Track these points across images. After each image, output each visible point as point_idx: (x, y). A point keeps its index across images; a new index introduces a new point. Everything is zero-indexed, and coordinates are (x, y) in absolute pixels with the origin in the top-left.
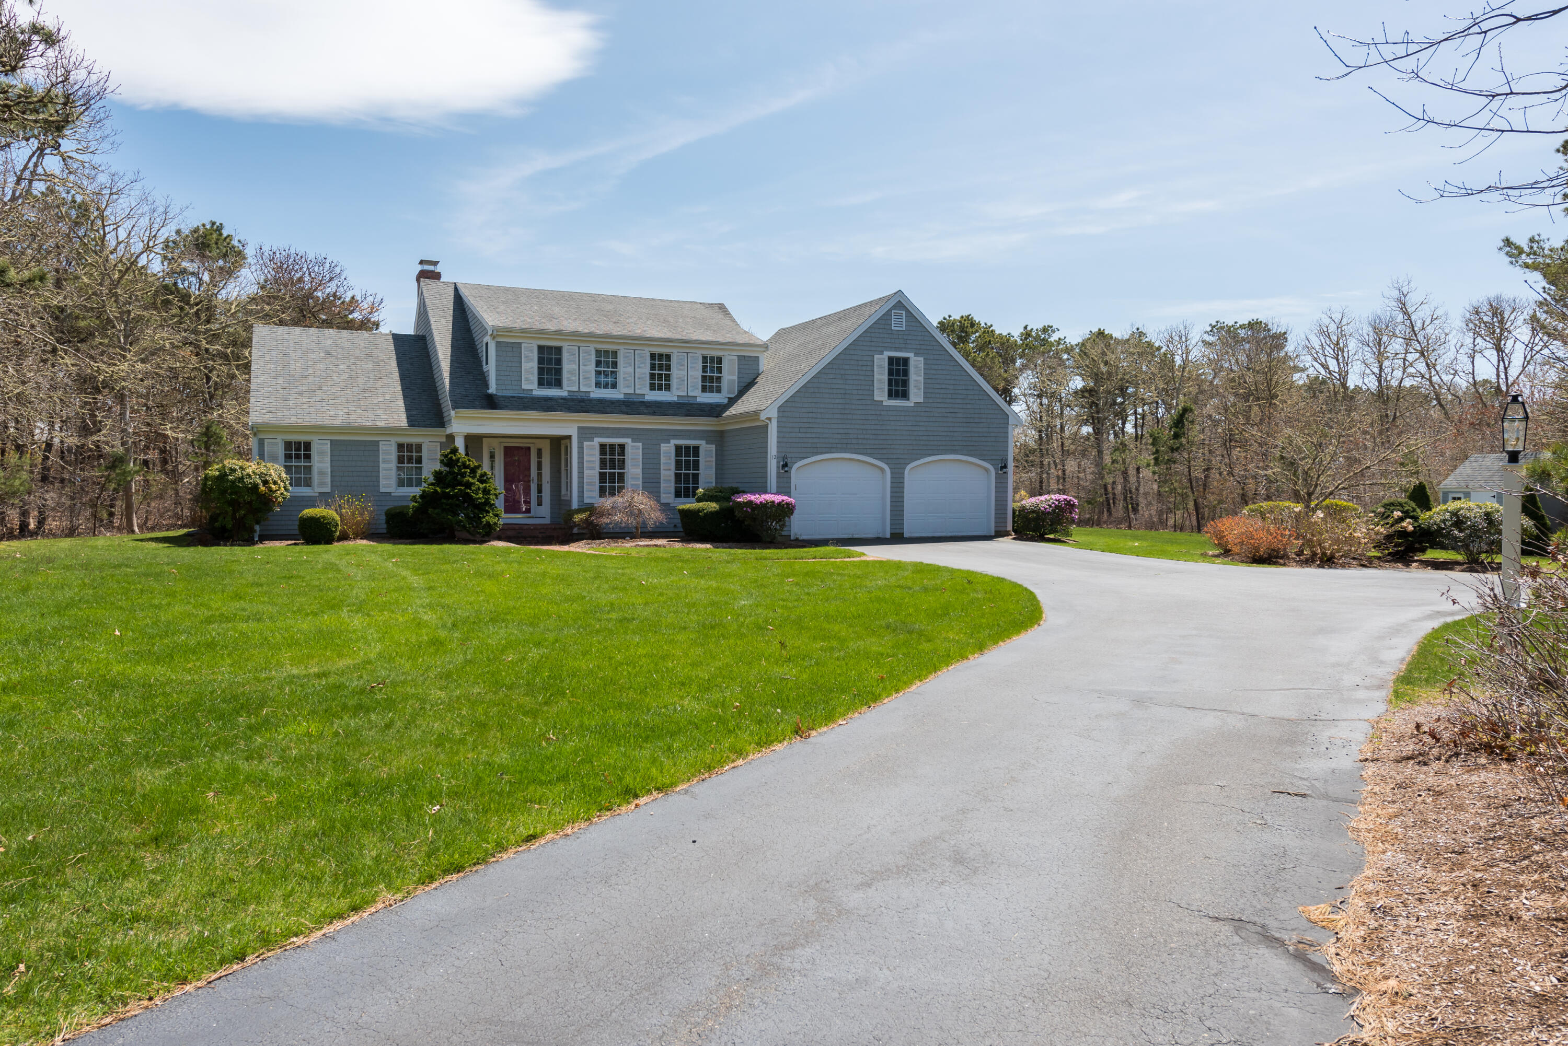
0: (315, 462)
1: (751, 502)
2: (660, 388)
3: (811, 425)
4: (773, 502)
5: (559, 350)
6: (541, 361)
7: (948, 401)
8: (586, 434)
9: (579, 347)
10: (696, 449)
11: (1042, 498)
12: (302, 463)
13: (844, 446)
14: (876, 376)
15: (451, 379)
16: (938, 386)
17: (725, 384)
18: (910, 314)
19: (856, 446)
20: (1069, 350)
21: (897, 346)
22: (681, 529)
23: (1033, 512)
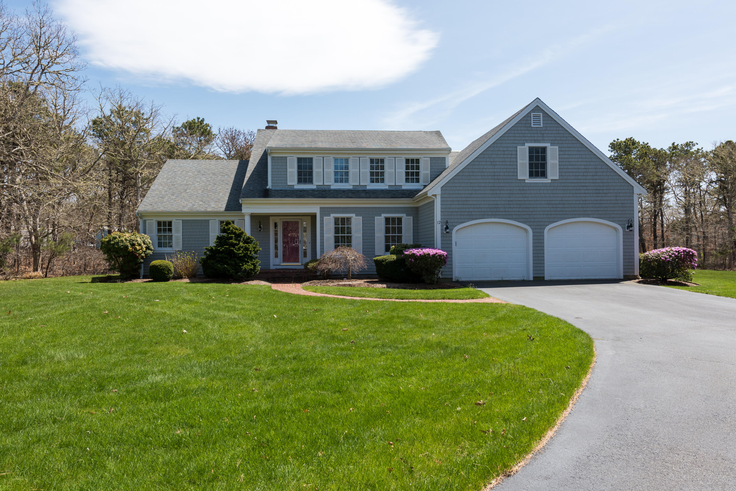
0: (174, 233)
1: (414, 254)
2: (377, 181)
3: (467, 199)
4: (429, 254)
5: (311, 160)
6: (299, 167)
7: (580, 177)
8: (325, 211)
9: (323, 157)
10: (400, 220)
11: (664, 250)
12: (167, 234)
13: (494, 213)
14: (519, 161)
15: (248, 181)
16: (571, 167)
17: (421, 177)
18: (546, 115)
19: (504, 213)
20: (705, 155)
21: (536, 139)
22: (376, 273)
23: (656, 261)
